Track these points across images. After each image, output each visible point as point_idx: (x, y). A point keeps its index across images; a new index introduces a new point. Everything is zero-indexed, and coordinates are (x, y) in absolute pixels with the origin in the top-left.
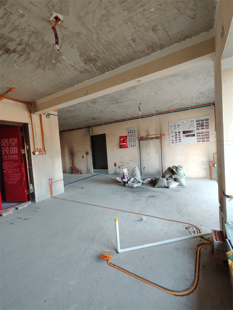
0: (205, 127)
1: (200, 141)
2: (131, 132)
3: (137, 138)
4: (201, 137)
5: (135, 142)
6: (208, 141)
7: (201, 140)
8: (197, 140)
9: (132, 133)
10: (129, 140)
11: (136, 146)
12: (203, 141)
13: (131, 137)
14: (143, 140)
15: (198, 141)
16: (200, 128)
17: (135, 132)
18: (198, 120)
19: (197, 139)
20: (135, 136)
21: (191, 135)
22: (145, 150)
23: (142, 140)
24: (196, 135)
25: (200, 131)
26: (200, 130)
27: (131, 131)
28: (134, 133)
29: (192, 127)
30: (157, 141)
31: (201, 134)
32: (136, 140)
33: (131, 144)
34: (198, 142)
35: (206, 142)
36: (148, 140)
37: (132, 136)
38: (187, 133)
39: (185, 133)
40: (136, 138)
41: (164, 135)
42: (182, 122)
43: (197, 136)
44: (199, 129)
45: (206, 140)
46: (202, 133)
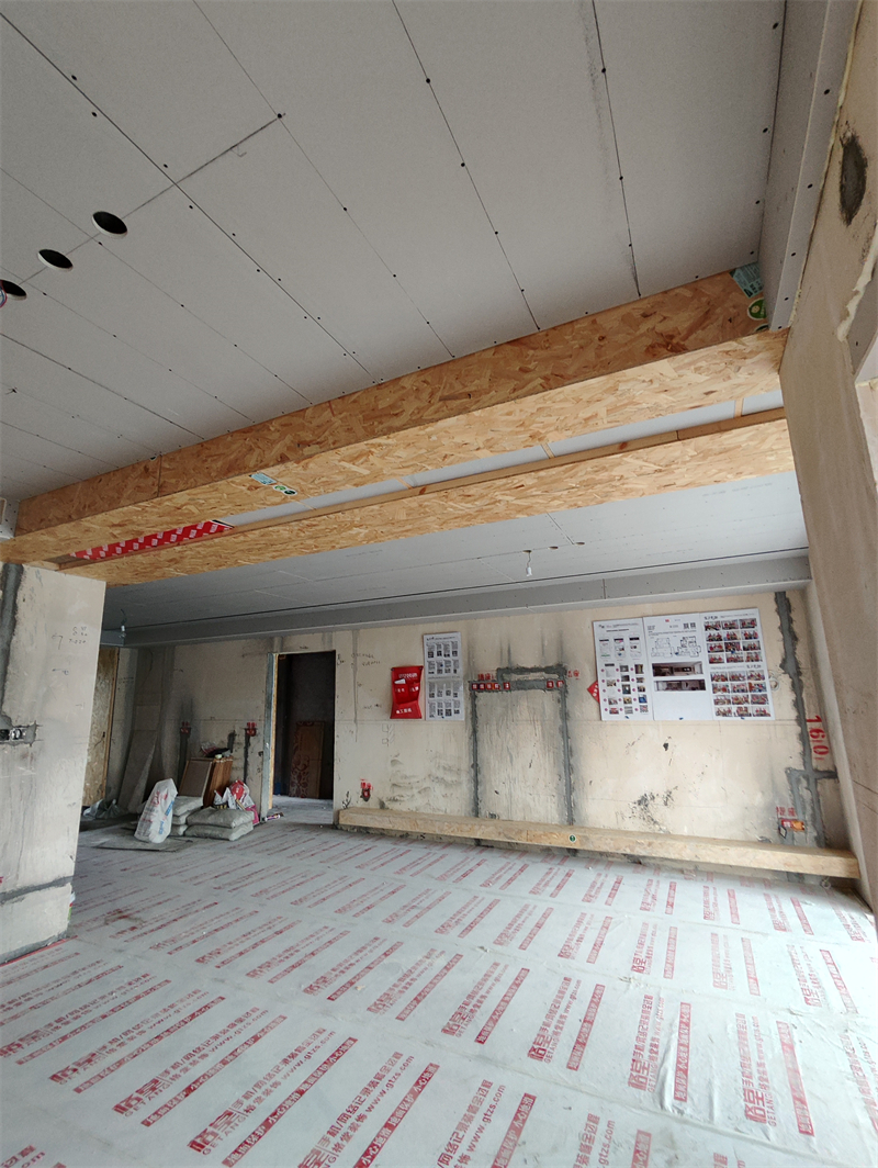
0: (744, 654)
1: (730, 711)
2: (439, 654)
3: (464, 679)
4: (731, 695)
5: (456, 695)
6: (764, 714)
7: (734, 708)
8: (715, 708)
9: (442, 659)
10: (432, 686)
11: (457, 712)
12: (743, 714)
13: (440, 671)
14: (489, 691)
15: (718, 713)
16: (724, 655)
17: (455, 653)
18: (712, 622)
19: (717, 702)
20: (455, 671)
21: (687, 683)
22: (495, 736)
23: (486, 689)
24: (709, 684)
25: (726, 668)
26: (726, 664)
27: (439, 646)
28: (451, 658)
29: (689, 649)
30: (546, 701)
31: (729, 683)
32: (461, 688)
33: (440, 705)
34: (721, 718)
35: (752, 718)
36: (510, 689)
37: (443, 668)
38: (672, 673)
39: (664, 675)
40: (461, 679)
41: (577, 674)
42: (649, 628)
43: (715, 689)
44: (719, 661)
45: (752, 708)
46: (734, 678)
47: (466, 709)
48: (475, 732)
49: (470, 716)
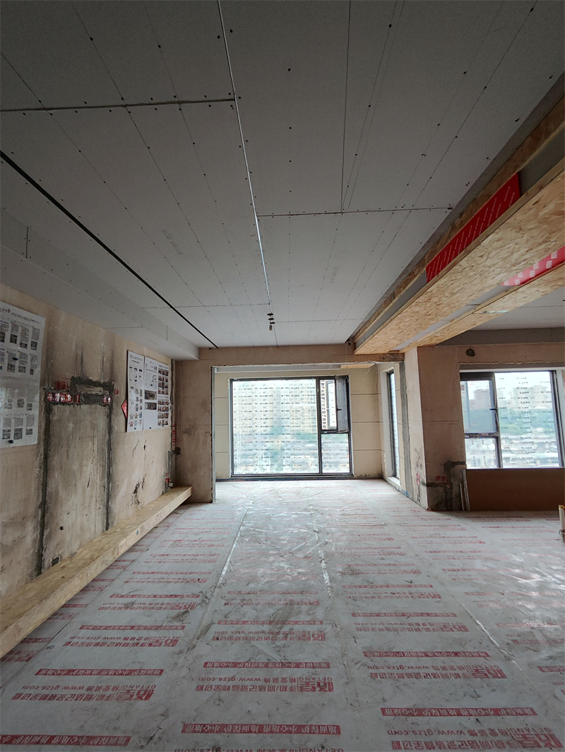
0: (165, 390)
2: (14, 339)
3: (41, 385)
5: (30, 407)
6: (167, 423)
9: (16, 348)
13: (11, 368)
15: (158, 424)
17: (34, 345)
18: (160, 368)
19: (159, 417)
20: (32, 372)
24: (157, 406)
27: (15, 327)
28: (29, 351)
29: (154, 383)
32: (37, 398)
33: (8, 422)
36: (79, 403)
37: (17, 364)
38: (149, 398)
40: (38, 384)
41: (118, 392)
43: (158, 409)
45: (165, 420)
47: (40, 427)
48: (46, 457)
49: (43, 437)
